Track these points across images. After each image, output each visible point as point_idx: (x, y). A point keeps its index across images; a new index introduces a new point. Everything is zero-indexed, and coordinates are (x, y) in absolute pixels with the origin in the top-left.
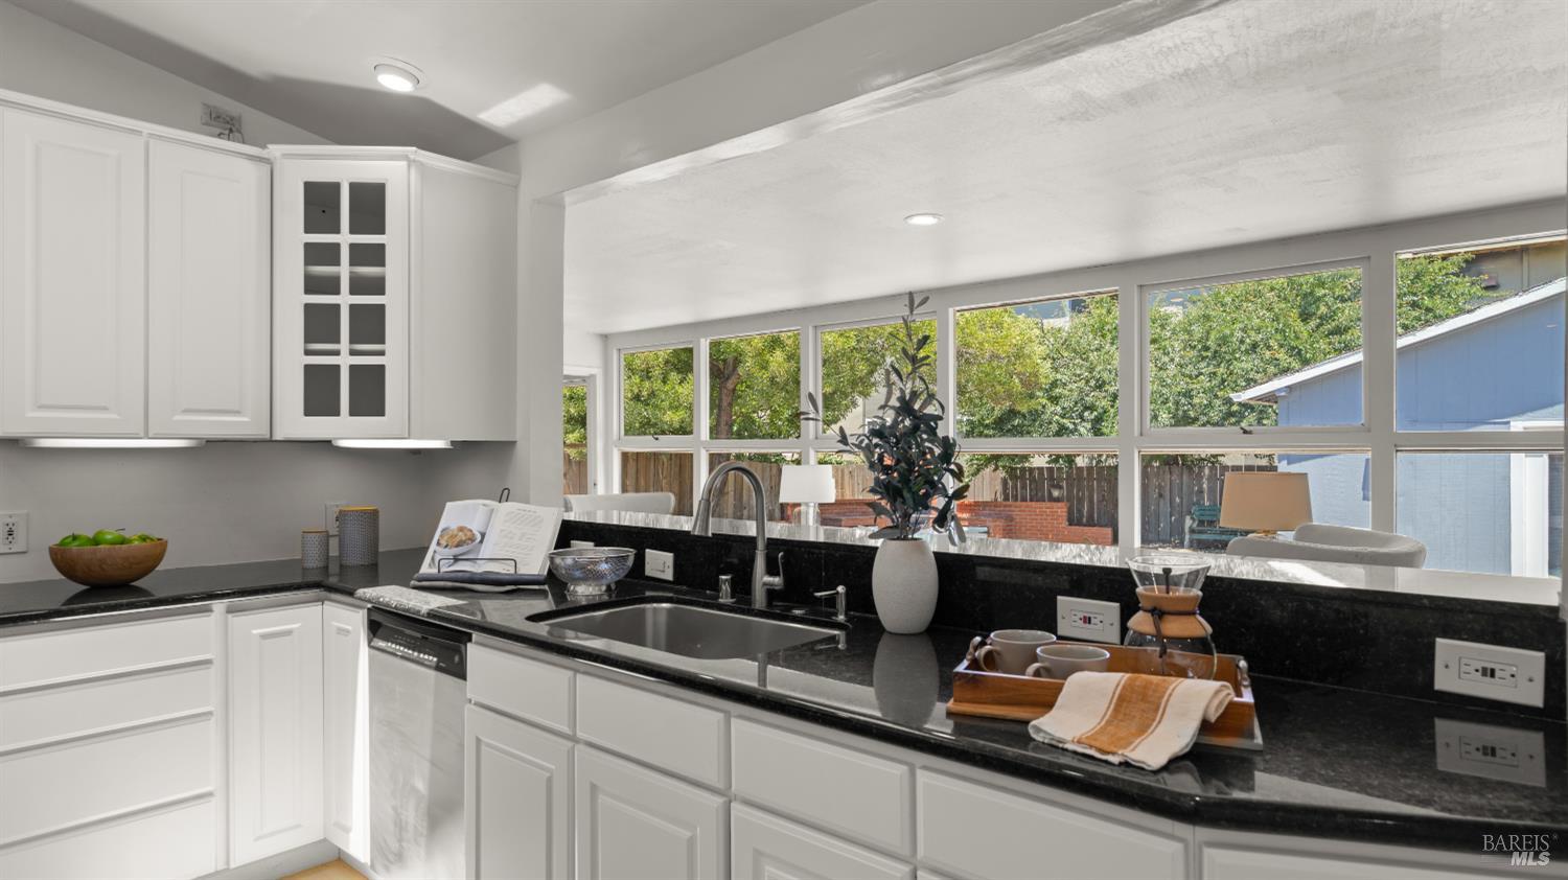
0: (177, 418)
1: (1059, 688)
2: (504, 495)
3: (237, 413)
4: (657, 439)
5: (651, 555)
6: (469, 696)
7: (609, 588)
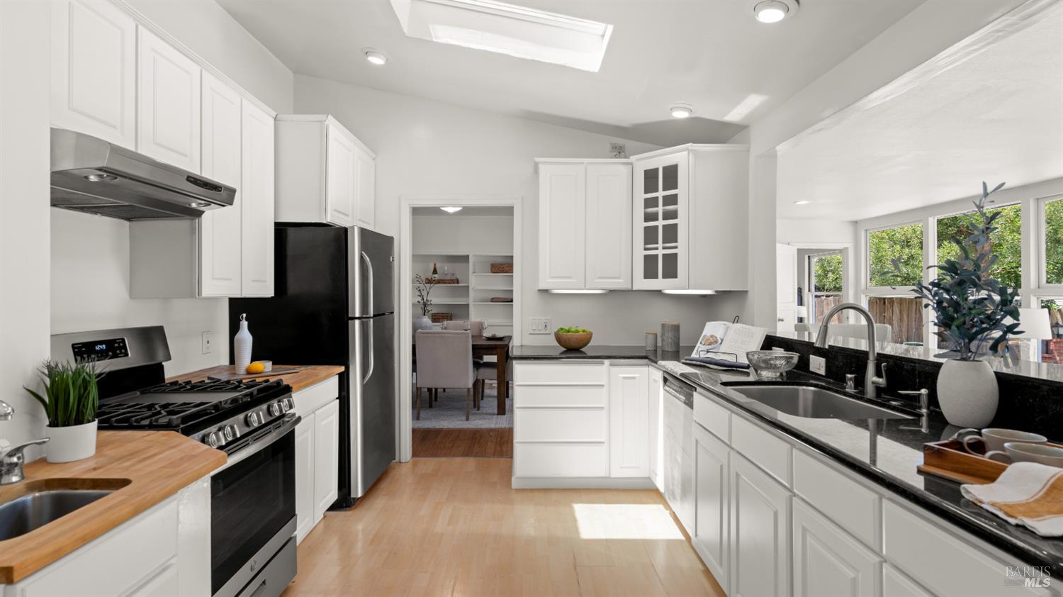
0: (596, 281)
1: (1004, 469)
2: (736, 320)
3: (618, 278)
4: (894, 289)
5: (813, 359)
6: (695, 418)
7: (781, 375)
